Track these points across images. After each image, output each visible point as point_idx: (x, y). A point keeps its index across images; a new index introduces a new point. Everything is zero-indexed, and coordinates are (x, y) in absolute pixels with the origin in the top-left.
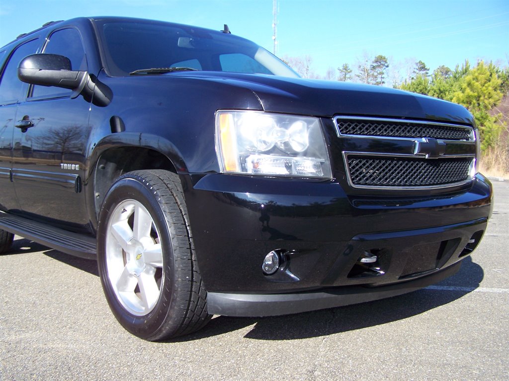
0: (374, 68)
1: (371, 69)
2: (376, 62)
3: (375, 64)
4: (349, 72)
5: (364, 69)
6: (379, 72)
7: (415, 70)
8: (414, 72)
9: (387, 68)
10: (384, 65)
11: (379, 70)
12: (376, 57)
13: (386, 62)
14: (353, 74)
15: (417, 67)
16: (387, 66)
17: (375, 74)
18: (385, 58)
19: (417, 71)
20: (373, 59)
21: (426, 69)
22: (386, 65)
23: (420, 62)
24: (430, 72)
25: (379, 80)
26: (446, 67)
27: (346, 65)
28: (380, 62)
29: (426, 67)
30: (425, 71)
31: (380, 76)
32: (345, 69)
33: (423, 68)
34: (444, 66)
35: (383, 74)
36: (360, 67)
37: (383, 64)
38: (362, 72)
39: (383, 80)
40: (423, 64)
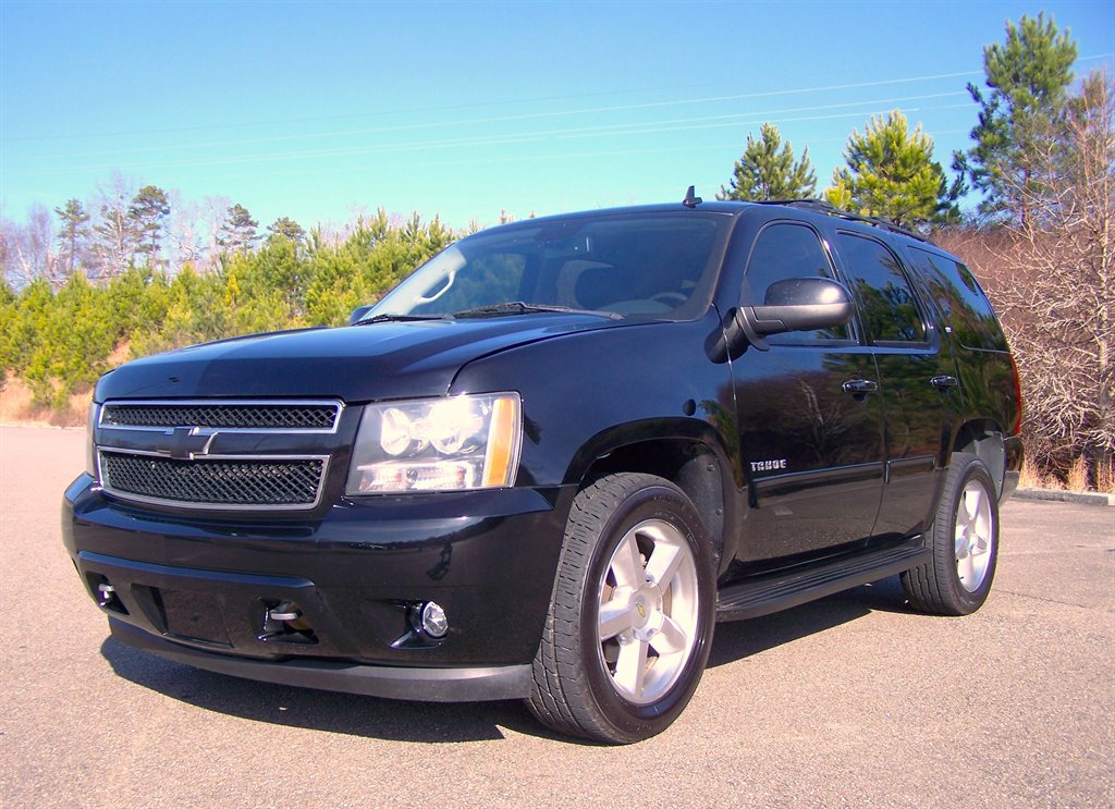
0: (136, 213)
1: (131, 217)
2: (142, 200)
3: (139, 206)
4: (83, 220)
5: (116, 214)
6: (147, 223)
7: (228, 225)
8: (225, 228)
9: (166, 217)
10: (159, 208)
11: (147, 219)
12: (141, 191)
13: (164, 203)
14: (88, 225)
15: (231, 218)
16: (167, 212)
17: (140, 227)
18: (161, 193)
19: (233, 227)
20: (136, 194)
21: (251, 223)
22: (164, 208)
23: (238, 207)
24: (260, 231)
25: (148, 241)
26: (291, 220)
27: (75, 201)
28: (150, 202)
29: (250, 219)
30: (247, 229)
31: (150, 232)
32: (74, 212)
33: (243, 219)
34: (287, 218)
35: (158, 228)
36: (105, 209)
37: (155, 207)
38: (111, 223)
39: (157, 242)
40: (245, 212)
